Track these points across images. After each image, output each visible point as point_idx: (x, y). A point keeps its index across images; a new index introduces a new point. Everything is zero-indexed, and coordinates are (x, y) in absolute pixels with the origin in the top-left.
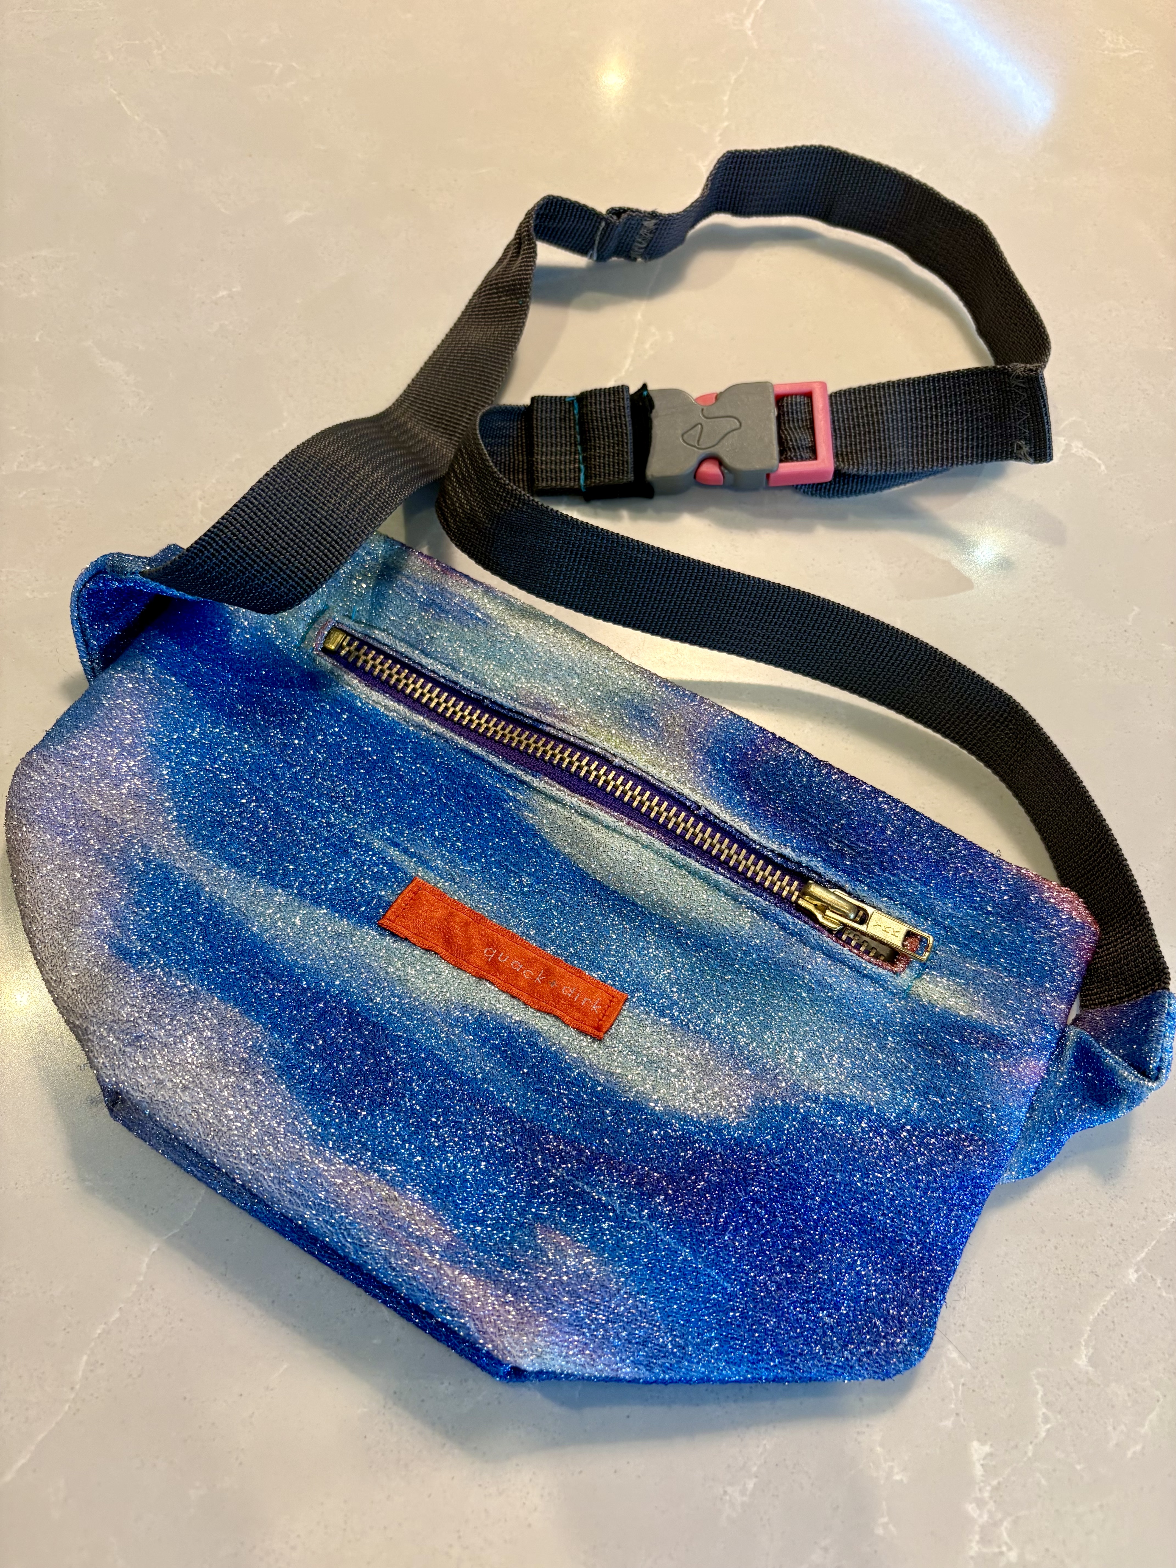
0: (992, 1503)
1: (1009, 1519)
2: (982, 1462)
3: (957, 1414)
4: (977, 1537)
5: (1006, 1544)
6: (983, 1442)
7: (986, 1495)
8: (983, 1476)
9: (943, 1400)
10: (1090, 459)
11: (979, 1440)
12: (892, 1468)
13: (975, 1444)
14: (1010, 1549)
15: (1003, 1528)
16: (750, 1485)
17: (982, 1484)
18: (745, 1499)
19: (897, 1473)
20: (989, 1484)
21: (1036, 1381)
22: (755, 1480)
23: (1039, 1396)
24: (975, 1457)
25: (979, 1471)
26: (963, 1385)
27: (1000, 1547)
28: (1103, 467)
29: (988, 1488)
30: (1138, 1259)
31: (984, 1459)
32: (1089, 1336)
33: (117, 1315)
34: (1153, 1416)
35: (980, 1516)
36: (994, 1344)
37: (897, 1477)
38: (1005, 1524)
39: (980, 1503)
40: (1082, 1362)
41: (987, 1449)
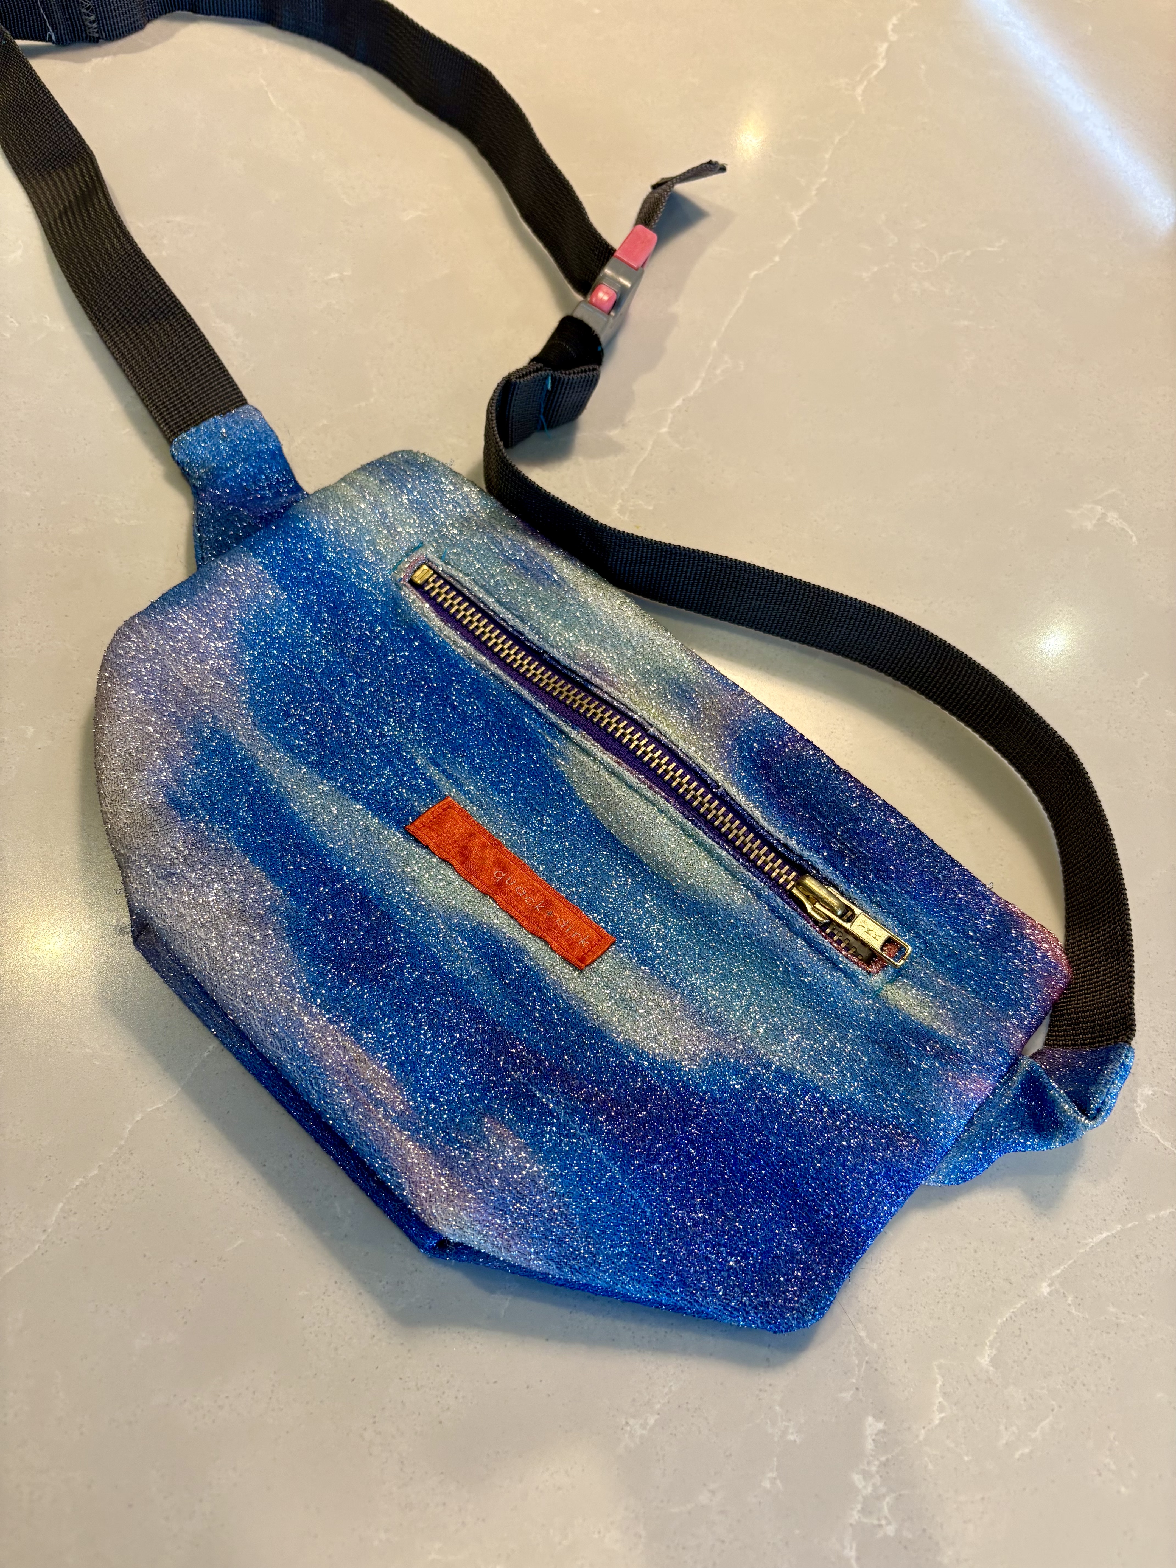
0: (878, 1477)
1: (893, 1495)
2: (874, 1437)
3: (857, 1389)
4: (859, 1507)
5: (886, 1518)
6: (877, 1418)
7: (874, 1469)
8: (873, 1450)
9: (846, 1373)
10: (1123, 529)
11: (874, 1416)
12: (787, 1427)
13: (870, 1419)
14: (889, 1523)
15: (885, 1503)
16: (652, 1421)
17: (871, 1458)
18: (644, 1432)
19: (792, 1433)
20: (878, 1459)
21: (937, 1371)
22: (657, 1417)
23: (938, 1385)
24: (869, 1431)
25: (869, 1445)
26: (867, 1362)
27: (879, 1520)
28: (1134, 539)
29: (877, 1463)
30: (1054, 1274)
31: (876, 1435)
32: (995, 1338)
33: (95, 1172)
34: (1045, 1423)
35: (865, 1487)
36: (902, 1330)
37: (791, 1437)
38: (888, 1499)
39: (867, 1475)
40: (984, 1360)
41: (880, 1426)
